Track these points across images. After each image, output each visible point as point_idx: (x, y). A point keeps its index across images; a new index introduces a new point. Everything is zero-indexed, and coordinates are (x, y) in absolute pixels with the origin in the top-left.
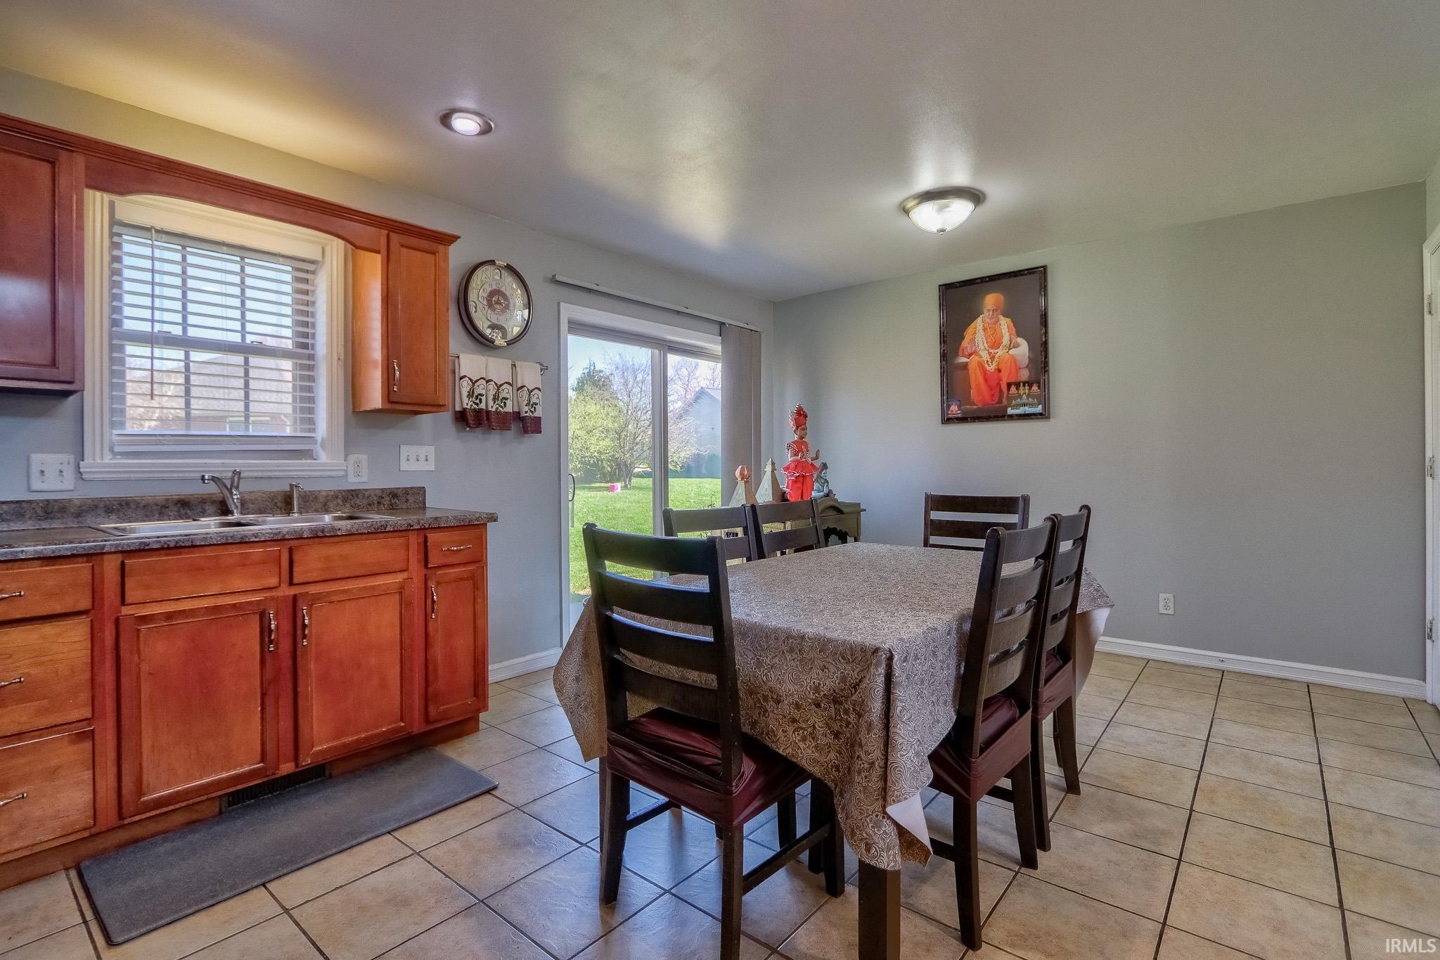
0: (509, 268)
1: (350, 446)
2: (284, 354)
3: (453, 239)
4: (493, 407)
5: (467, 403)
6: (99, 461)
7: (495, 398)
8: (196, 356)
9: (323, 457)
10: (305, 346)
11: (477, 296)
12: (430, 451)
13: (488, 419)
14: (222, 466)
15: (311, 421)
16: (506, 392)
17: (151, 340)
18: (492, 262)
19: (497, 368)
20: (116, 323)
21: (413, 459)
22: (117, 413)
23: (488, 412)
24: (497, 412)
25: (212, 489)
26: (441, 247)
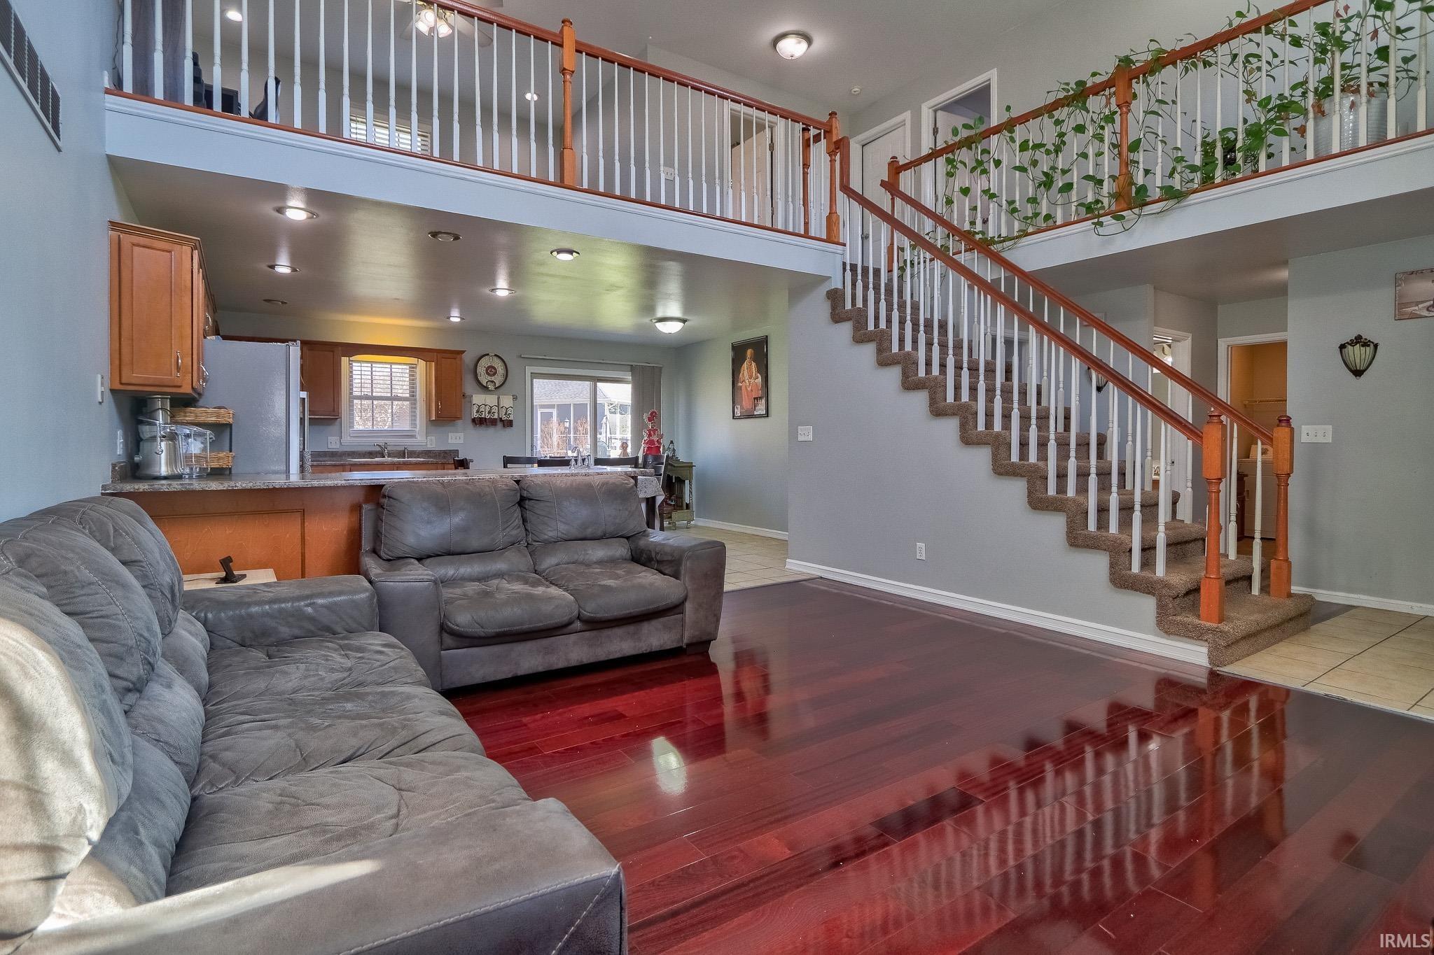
0: (496, 355)
1: (427, 434)
2: (405, 399)
3: (464, 352)
4: (488, 416)
5: (475, 415)
6: (347, 439)
7: (489, 413)
8: (375, 402)
9: (419, 438)
10: (413, 396)
11: (481, 370)
12: (462, 435)
13: (486, 422)
14: (381, 441)
15: (415, 424)
16: (495, 409)
17: (360, 398)
18: (488, 354)
19: (491, 400)
20: (351, 393)
21: (454, 438)
22: (351, 424)
23: (486, 418)
24: (490, 418)
25: (378, 449)
26: (458, 356)
